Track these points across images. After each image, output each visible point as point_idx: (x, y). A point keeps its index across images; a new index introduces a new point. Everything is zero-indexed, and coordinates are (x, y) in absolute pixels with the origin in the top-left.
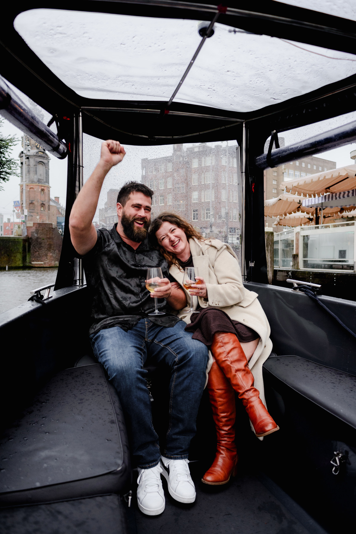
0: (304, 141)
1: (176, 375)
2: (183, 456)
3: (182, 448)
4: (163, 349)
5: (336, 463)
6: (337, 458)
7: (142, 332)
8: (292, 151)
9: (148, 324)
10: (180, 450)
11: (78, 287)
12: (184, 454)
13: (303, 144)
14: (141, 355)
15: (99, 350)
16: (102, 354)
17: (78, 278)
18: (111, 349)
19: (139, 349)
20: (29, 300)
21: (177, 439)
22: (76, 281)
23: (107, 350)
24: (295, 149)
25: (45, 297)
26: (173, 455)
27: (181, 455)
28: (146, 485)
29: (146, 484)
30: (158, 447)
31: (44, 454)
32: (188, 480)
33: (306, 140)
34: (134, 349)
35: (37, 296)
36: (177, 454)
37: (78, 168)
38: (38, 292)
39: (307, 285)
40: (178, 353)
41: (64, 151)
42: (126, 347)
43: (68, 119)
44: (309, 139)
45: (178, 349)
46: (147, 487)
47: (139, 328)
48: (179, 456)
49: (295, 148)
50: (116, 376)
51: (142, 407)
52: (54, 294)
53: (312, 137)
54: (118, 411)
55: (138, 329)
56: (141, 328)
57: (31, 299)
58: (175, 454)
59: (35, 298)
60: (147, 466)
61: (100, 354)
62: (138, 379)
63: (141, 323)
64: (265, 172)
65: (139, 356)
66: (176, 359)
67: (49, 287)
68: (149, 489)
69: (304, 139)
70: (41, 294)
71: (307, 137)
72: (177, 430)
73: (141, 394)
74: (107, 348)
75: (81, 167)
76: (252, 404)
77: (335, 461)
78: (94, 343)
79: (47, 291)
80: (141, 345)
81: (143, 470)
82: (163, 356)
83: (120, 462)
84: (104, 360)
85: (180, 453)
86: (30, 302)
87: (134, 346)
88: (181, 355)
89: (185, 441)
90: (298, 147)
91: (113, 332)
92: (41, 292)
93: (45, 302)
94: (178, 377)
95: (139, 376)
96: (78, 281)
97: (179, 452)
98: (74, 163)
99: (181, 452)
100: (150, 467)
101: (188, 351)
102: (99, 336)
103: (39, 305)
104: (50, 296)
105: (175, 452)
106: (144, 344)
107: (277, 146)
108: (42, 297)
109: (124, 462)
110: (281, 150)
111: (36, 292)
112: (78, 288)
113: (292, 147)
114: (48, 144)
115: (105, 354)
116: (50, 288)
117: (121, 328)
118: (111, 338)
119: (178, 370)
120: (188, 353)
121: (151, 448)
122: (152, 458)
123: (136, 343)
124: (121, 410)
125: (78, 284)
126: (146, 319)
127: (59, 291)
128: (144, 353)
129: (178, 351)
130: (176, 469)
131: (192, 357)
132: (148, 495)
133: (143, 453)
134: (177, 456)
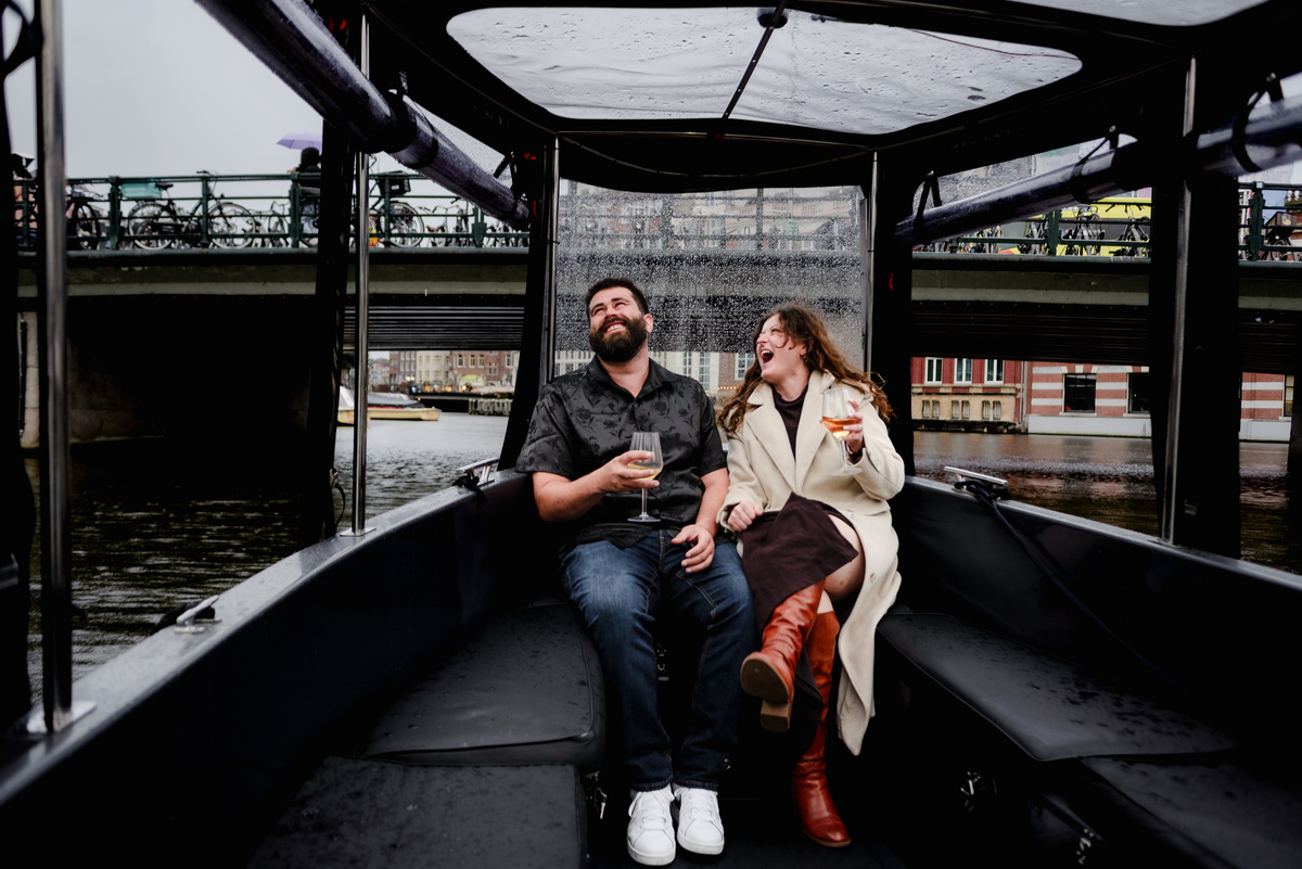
1: (709, 641)
2: (708, 784)
3: (706, 770)
4: (691, 590)
5: (969, 791)
6: (971, 783)
7: (653, 554)
9: (664, 540)
10: (703, 773)
14: (646, 591)
15: (573, 579)
16: (576, 586)
18: (592, 576)
19: (643, 581)
20: (455, 485)
21: (700, 754)
23: (585, 579)
25: (483, 480)
26: (688, 779)
27: (704, 782)
28: (644, 818)
29: (644, 816)
30: (669, 759)
32: (711, 819)
34: (633, 579)
35: (468, 478)
36: (696, 779)
37: (548, 246)
38: (470, 472)
40: (718, 603)
41: (524, 216)
42: (619, 574)
43: (534, 158)
45: (718, 593)
46: (644, 821)
47: (648, 546)
48: (699, 783)
50: (597, 620)
51: (640, 680)
52: (497, 477)
55: (646, 548)
56: (652, 547)
57: (458, 483)
58: (692, 779)
59: (464, 480)
60: (646, 786)
61: (574, 585)
62: (636, 629)
63: (653, 538)
65: (641, 591)
66: (713, 613)
67: (489, 464)
68: (648, 825)
70: (476, 475)
72: (700, 739)
73: (640, 658)
74: (585, 576)
75: (554, 244)
77: (968, 789)
78: (564, 569)
79: (485, 470)
80: (650, 576)
81: (639, 794)
82: (689, 603)
84: (579, 594)
85: (701, 779)
86: (455, 488)
87: (633, 575)
88: (722, 606)
91: (597, 549)
92: (475, 471)
93: (482, 488)
94: (714, 645)
95: (638, 625)
97: (701, 776)
99: (703, 776)
100: (650, 789)
101: (736, 600)
102: (575, 555)
103: (471, 493)
104: (490, 480)
105: (694, 776)
106: (656, 574)
107: (938, 202)
108: (477, 479)
110: (944, 211)
111: (467, 471)
115: (581, 586)
116: (491, 466)
117: (613, 543)
118: (594, 558)
119: (715, 632)
120: (734, 605)
121: (655, 758)
123: (639, 571)
126: (661, 532)
127: (505, 471)
128: (653, 589)
129: (718, 598)
130: (691, 802)
131: (741, 612)
132: (645, 833)
133: (640, 762)
134: (695, 782)
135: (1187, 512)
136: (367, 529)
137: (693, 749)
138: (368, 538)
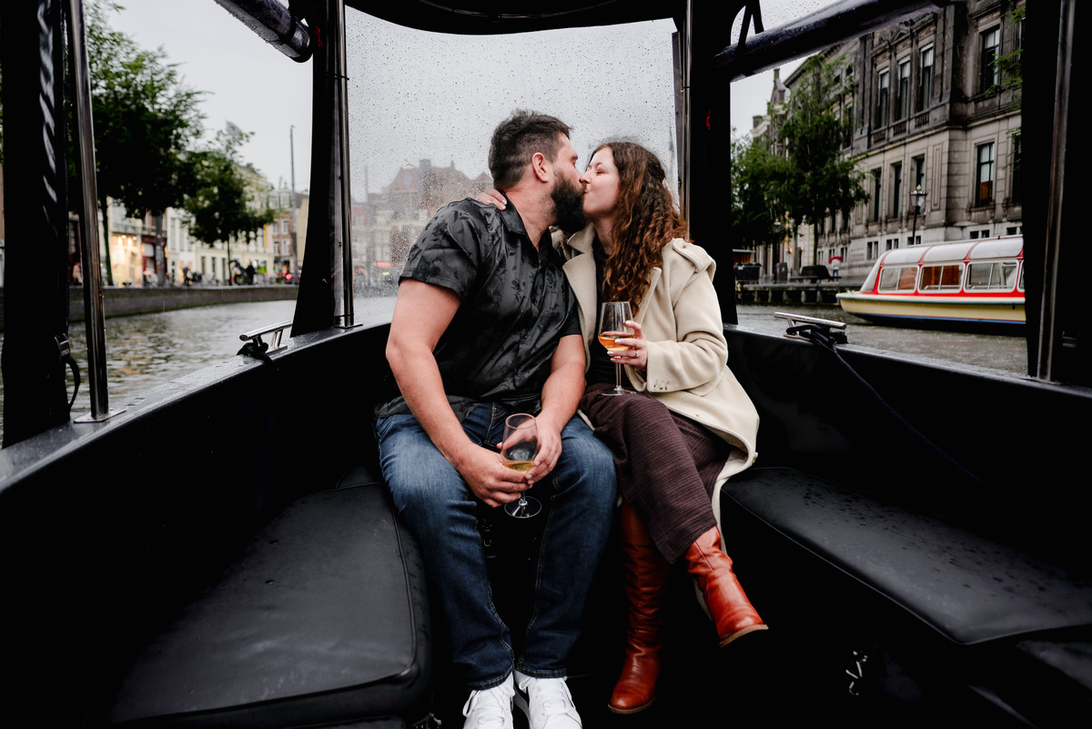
0: (814, 15)
1: (552, 513)
2: (556, 672)
3: (555, 657)
5: (857, 673)
6: (859, 665)
7: (480, 426)
8: (788, 37)
9: (497, 412)
10: (551, 661)
11: (343, 331)
12: (558, 669)
13: (812, 20)
15: (384, 454)
16: (387, 462)
17: (343, 313)
20: (239, 354)
21: (548, 639)
22: (338, 319)
23: (394, 456)
24: (796, 32)
25: (272, 348)
26: (536, 669)
27: (553, 670)
28: (480, 718)
29: (480, 715)
30: (508, 647)
31: (260, 646)
32: (566, 711)
33: (819, 12)
35: (254, 344)
36: (545, 668)
37: (336, 82)
38: (257, 338)
39: (817, 324)
41: (304, 44)
44: (825, 9)
46: (480, 721)
47: (478, 417)
48: (548, 672)
49: (795, 30)
50: (407, 507)
52: (290, 344)
53: (832, 6)
54: (414, 569)
55: (475, 419)
57: (243, 352)
58: (541, 668)
59: (250, 348)
60: (483, 684)
62: (453, 517)
64: (731, 84)
66: (554, 482)
67: (280, 329)
69: (814, 10)
70: (264, 341)
71: (821, 7)
72: (548, 621)
73: (462, 545)
74: (395, 453)
75: (343, 80)
76: (716, 582)
77: (855, 670)
79: (275, 336)
81: (474, 692)
83: (407, 660)
84: (389, 476)
85: (550, 667)
86: (240, 357)
88: (565, 473)
89: (564, 641)
90: (801, 28)
92: (262, 337)
93: (273, 358)
94: (557, 518)
95: (456, 513)
96: (343, 319)
97: (551, 664)
98: (327, 70)
100: (488, 687)
103: (259, 363)
104: (281, 346)
105: (542, 664)
107: (759, 28)
108: (266, 346)
109: (415, 660)
110: (767, 36)
111: (254, 337)
112: (343, 333)
113: (788, 29)
114: (269, 27)
115: (394, 462)
116: (282, 331)
119: (559, 502)
121: (491, 650)
122: (492, 670)
124: (420, 568)
125: (343, 324)
127: (302, 337)
130: (541, 693)
133: (472, 660)
134: (543, 672)
135: (1064, 344)
136: (111, 413)
137: (540, 633)
138: (113, 424)
